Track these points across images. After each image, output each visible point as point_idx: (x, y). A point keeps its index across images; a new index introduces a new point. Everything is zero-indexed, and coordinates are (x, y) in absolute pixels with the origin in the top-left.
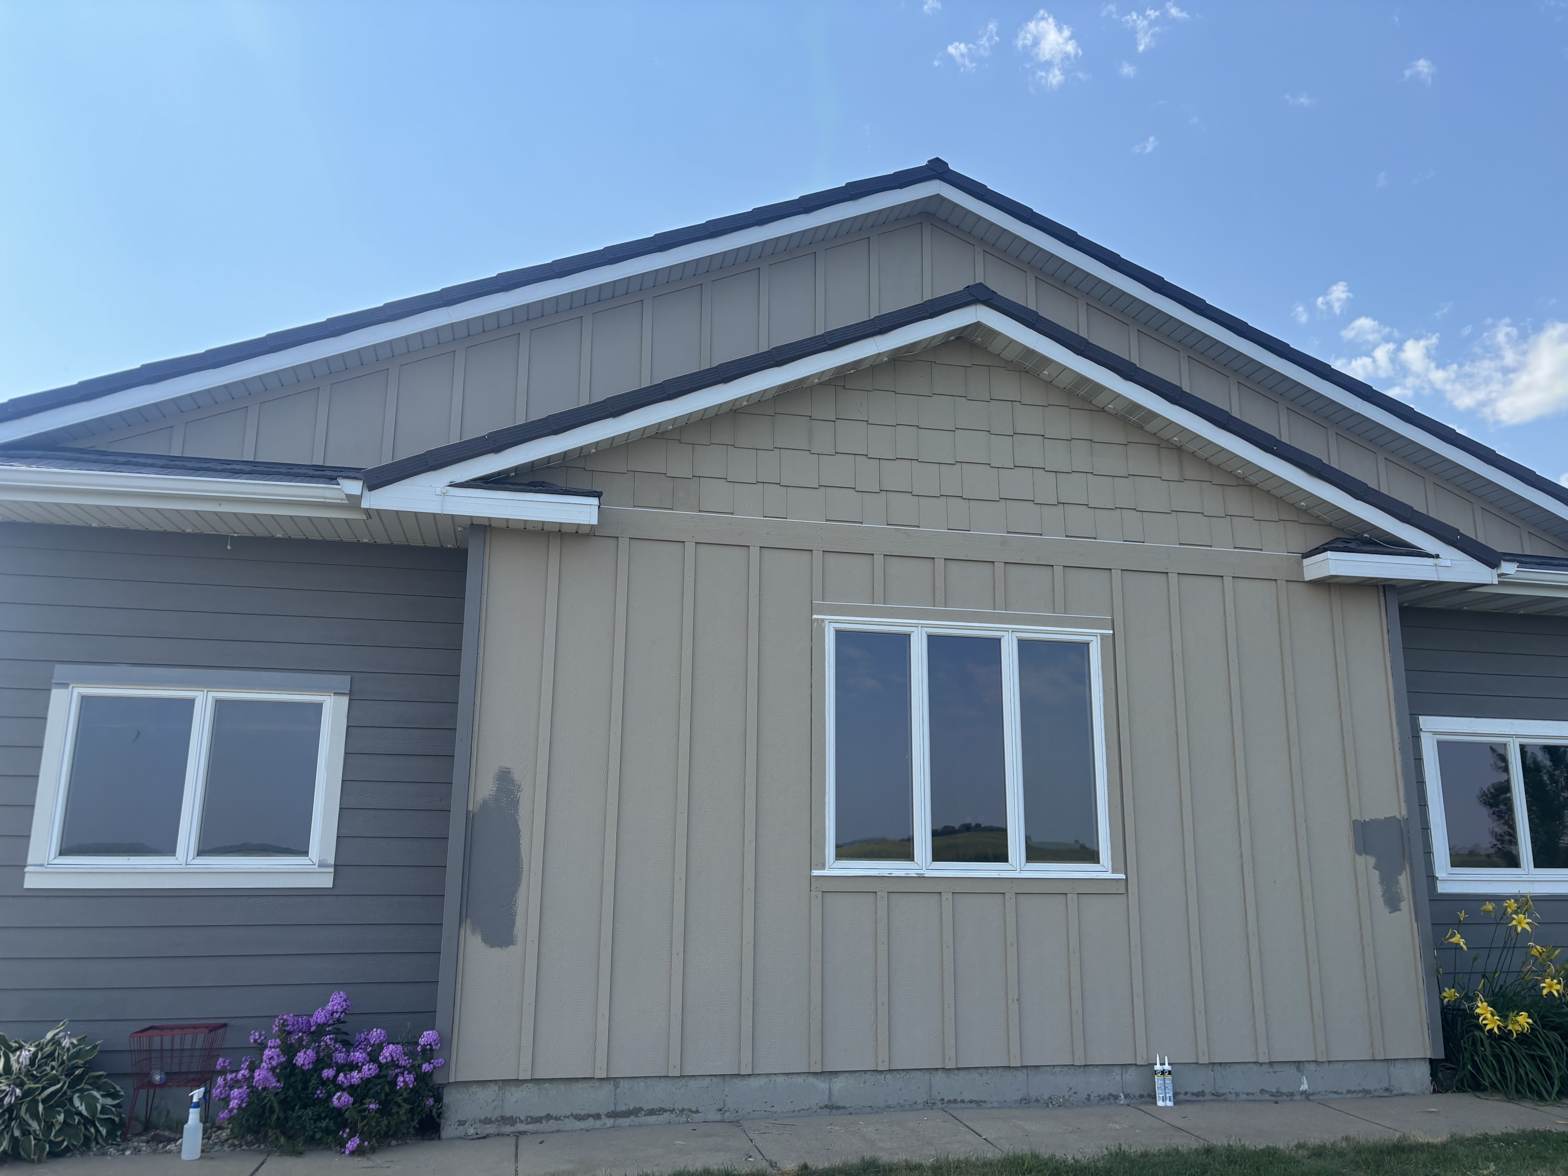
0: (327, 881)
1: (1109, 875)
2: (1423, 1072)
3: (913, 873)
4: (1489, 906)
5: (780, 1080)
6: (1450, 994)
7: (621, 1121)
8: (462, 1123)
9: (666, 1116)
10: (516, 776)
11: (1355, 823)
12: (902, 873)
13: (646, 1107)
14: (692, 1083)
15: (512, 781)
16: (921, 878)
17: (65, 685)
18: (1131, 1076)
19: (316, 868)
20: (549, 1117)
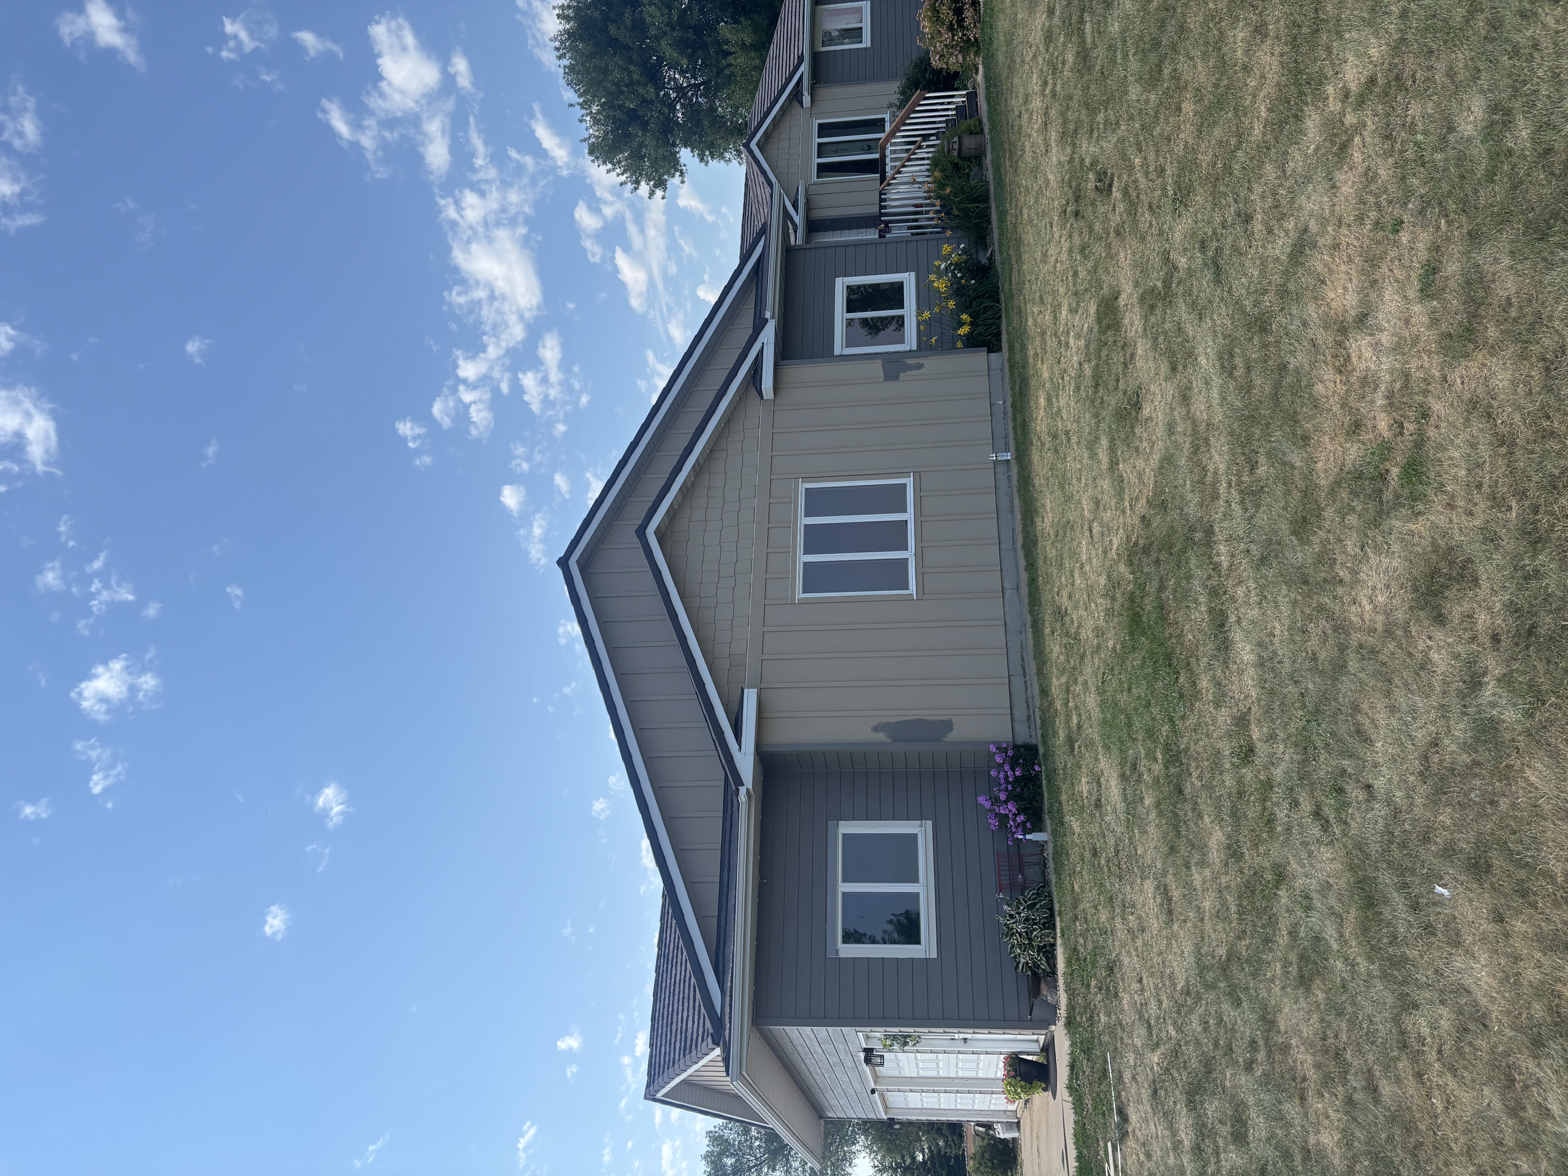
0: (929, 823)
1: (912, 479)
2: (992, 356)
3: (914, 558)
4: (922, 327)
5: (1006, 609)
6: (959, 344)
7: (1027, 673)
8: (1031, 736)
9: (1024, 655)
10: (875, 724)
11: (885, 380)
12: (914, 562)
13: (1021, 662)
14: (1009, 645)
15: (878, 726)
16: (915, 554)
17: (837, 951)
18: (999, 470)
19: (923, 829)
20: (1027, 702)
